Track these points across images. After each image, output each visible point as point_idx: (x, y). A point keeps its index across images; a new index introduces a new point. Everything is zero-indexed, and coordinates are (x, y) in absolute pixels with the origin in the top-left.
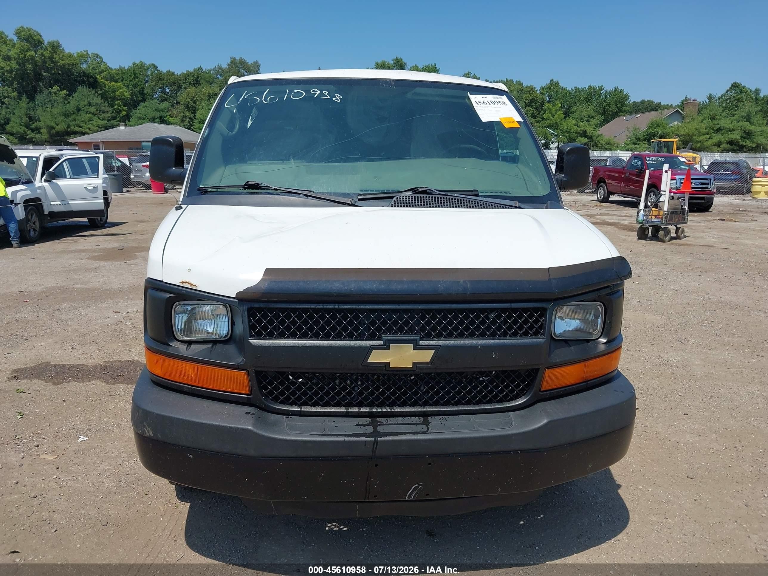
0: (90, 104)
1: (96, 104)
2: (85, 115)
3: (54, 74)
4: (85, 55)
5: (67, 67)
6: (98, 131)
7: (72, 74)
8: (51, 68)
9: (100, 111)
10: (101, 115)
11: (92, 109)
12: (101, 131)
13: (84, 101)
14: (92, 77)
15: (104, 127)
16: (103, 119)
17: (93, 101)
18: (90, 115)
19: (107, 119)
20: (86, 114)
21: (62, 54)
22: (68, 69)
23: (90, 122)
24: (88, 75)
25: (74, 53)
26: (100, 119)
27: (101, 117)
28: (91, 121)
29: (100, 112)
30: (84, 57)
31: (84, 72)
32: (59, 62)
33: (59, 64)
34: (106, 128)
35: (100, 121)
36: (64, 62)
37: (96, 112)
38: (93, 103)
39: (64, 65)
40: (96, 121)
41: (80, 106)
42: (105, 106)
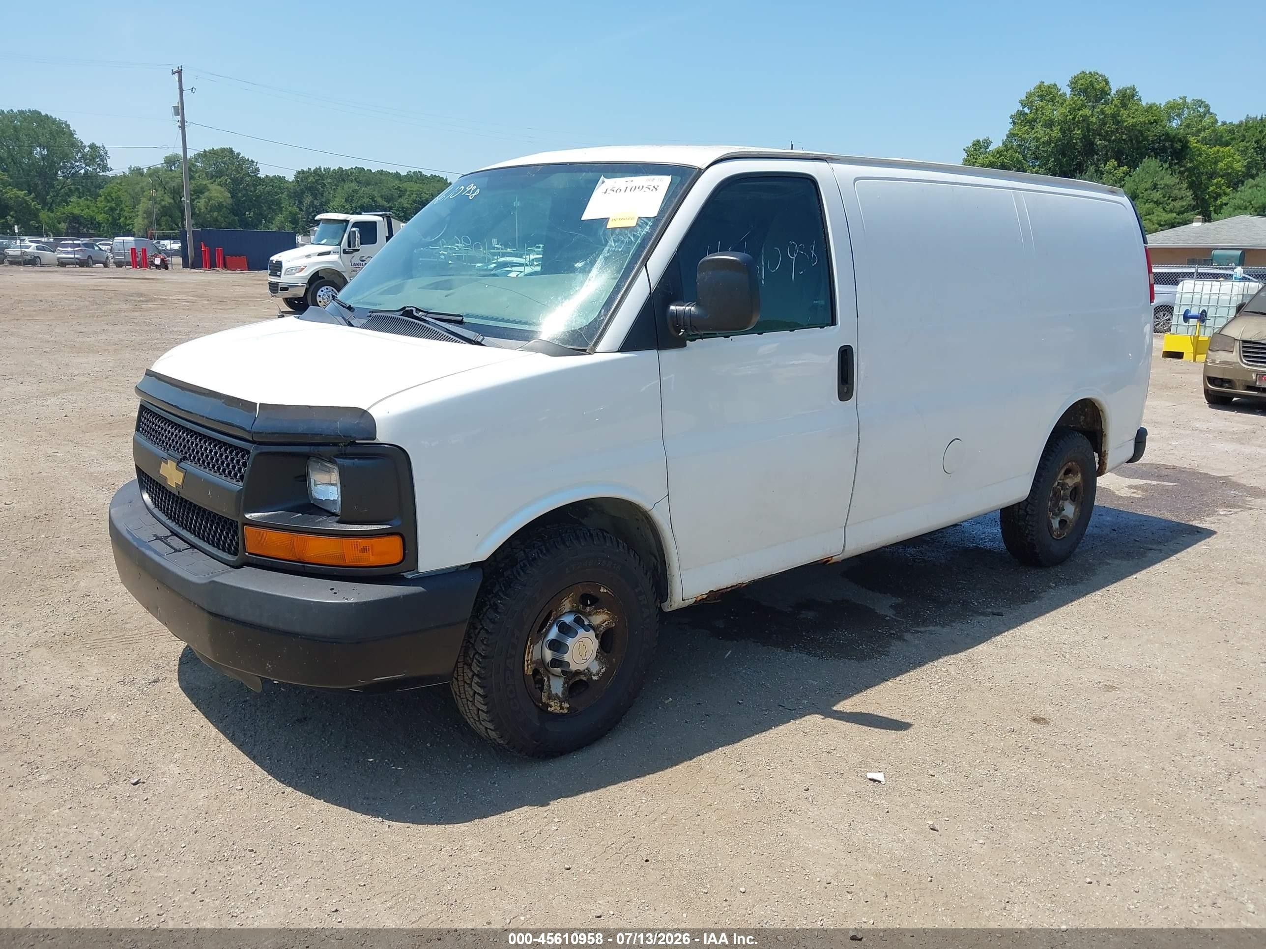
0: (1155, 187)
1: (1166, 185)
2: (1142, 204)
3: (1114, 140)
4: (1179, 105)
5: (1138, 128)
6: (1156, 231)
7: (1146, 139)
8: (1111, 131)
9: (1169, 197)
10: (1170, 204)
11: (1157, 195)
12: (1162, 230)
13: (1146, 182)
14: (1180, 141)
15: (1168, 224)
16: (1171, 211)
17: (1161, 182)
18: (1151, 205)
19: (1178, 210)
20: (1145, 204)
21: (1136, 107)
22: (1140, 132)
23: (1148, 217)
24: (1174, 137)
25: (1160, 104)
26: (1166, 211)
27: (1168, 208)
28: (1149, 214)
29: (1168, 199)
30: (1175, 108)
31: (1167, 134)
32: (1127, 121)
33: (1125, 124)
34: (1173, 226)
35: (1164, 214)
36: (1135, 120)
37: (1162, 200)
38: (1161, 185)
39: (1134, 125)
40: (1157, 215)
41: (1138, 191)
42: (1180, 189)
